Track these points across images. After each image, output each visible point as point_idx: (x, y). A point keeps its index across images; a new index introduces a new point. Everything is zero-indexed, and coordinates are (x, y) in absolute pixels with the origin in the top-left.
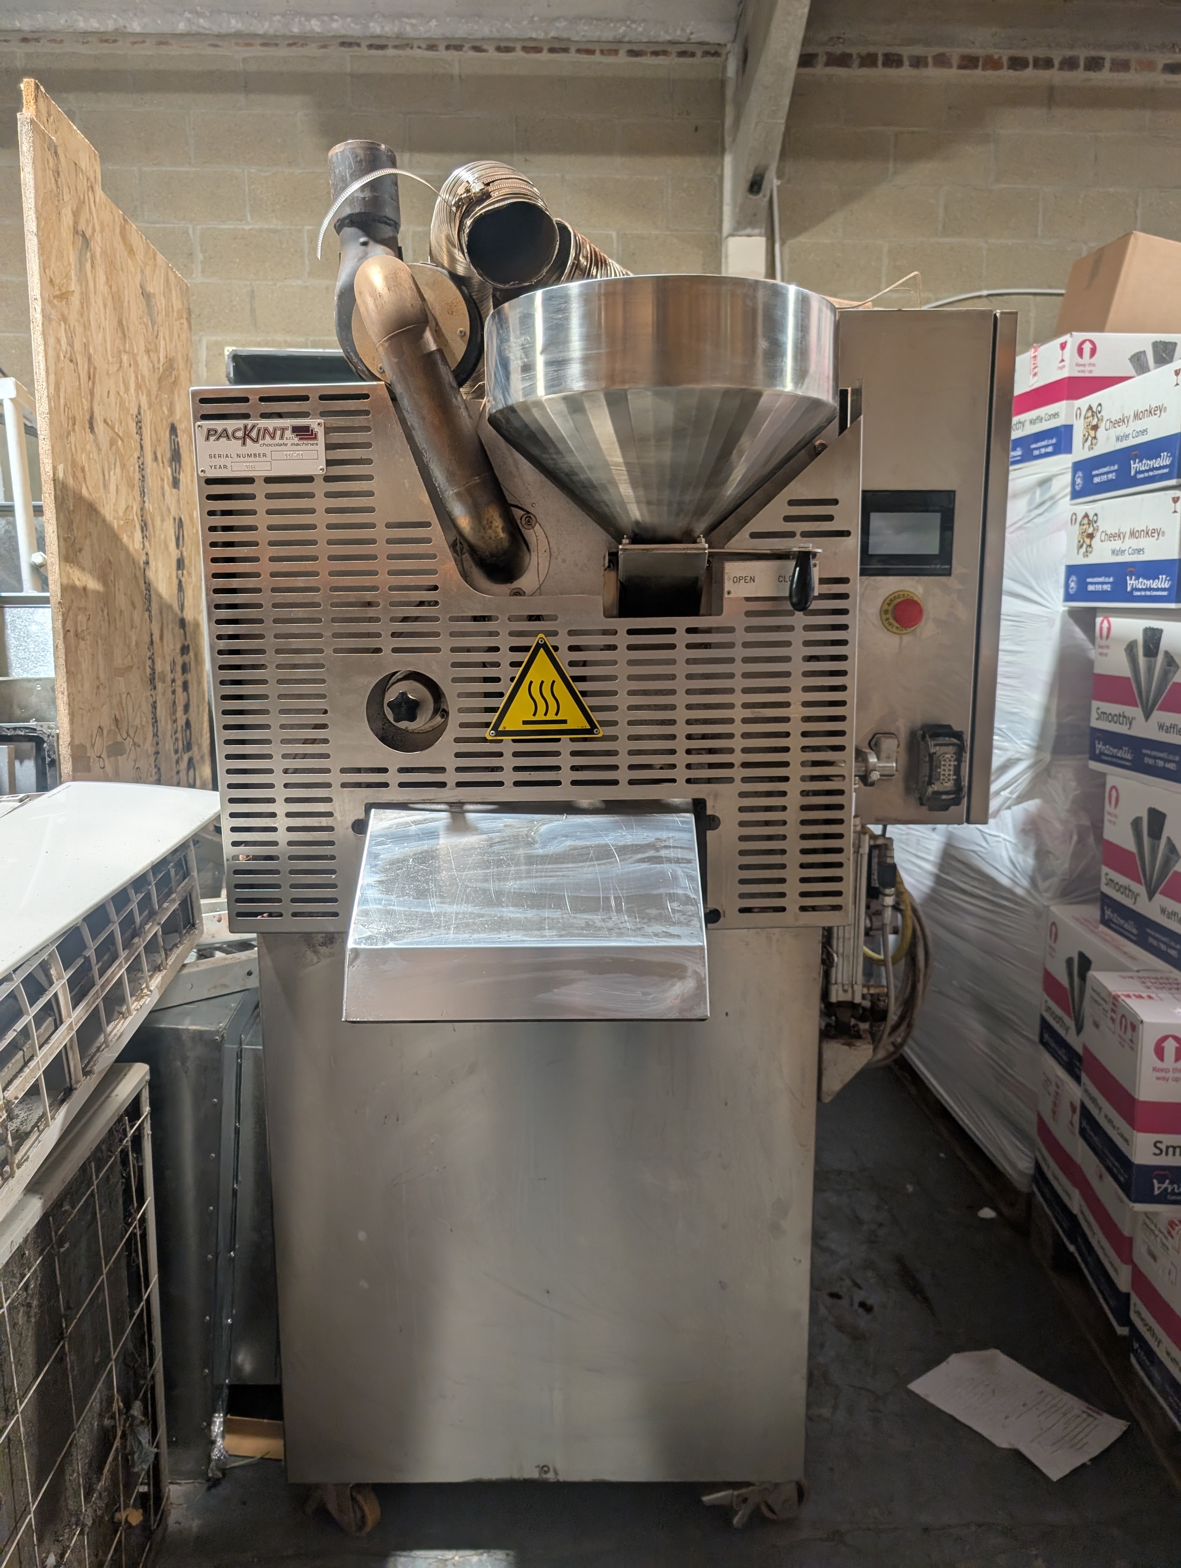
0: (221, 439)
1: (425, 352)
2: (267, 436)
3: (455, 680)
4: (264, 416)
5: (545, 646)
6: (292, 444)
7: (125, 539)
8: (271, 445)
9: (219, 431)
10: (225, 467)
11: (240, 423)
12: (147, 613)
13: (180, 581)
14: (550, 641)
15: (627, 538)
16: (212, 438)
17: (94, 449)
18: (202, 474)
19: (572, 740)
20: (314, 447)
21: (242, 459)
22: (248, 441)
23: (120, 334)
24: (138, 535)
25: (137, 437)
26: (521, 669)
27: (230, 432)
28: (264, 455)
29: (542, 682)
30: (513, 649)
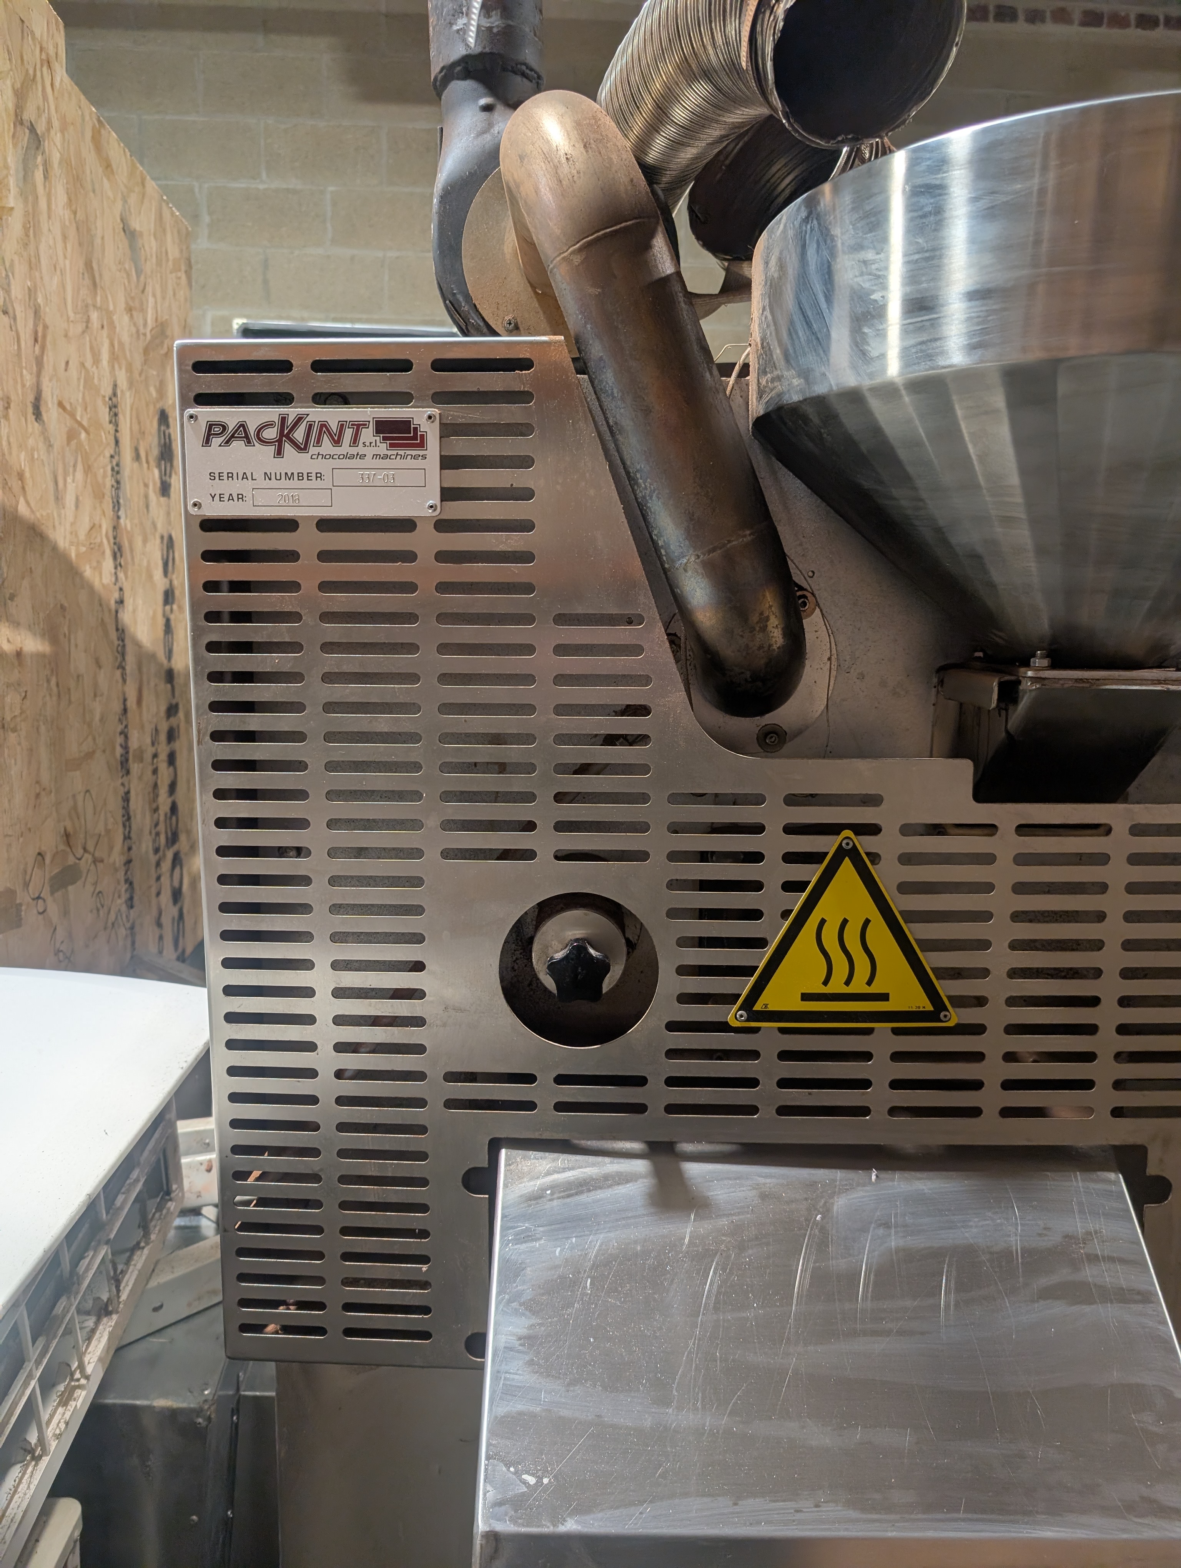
0: (235, 444)
1: (656, 277)
2: (326, 440)
3: (673, 913)
4: (322, 399)
5: (854, 854)
6: (375, 456)
7: (88, 572)
8: (332, 457)
9: (231, 426)
10: (241, 497)
11: (272, 413)
12: (118, 673)
13: (168, 621)
14: (865, 844)
15: (1043, 657)
16: (216, 441)
17: (41, 445)
18: (194, 511)
19: (896, 1032)
20: (419, 463)
21: (274, 483)
22: (288, 448)
23: (87, 281)
24: (108, 564)
25: (111, 428)
26: (804, 895)
27: (252, 430)
28: (319, 476)
29: (845, 922)
30: (790, 858)
